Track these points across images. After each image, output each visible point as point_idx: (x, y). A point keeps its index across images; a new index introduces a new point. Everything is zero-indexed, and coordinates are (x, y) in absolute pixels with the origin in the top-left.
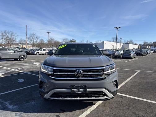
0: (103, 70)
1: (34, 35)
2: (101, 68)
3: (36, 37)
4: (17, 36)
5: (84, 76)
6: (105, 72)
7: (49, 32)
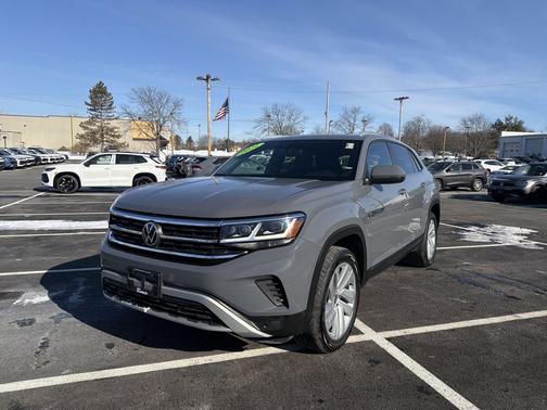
0: (218, 233)
1: (356, 111)
2: (212, 225)
3: (360, 117)
4: (306, 118)
5: (163, 244)
6: (222, 241)
7: (401, 99)
